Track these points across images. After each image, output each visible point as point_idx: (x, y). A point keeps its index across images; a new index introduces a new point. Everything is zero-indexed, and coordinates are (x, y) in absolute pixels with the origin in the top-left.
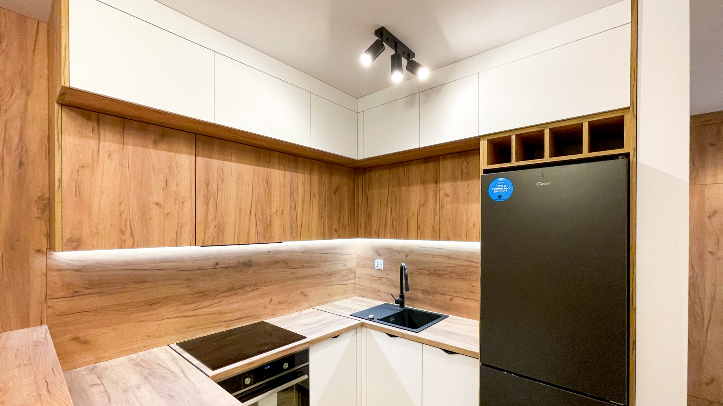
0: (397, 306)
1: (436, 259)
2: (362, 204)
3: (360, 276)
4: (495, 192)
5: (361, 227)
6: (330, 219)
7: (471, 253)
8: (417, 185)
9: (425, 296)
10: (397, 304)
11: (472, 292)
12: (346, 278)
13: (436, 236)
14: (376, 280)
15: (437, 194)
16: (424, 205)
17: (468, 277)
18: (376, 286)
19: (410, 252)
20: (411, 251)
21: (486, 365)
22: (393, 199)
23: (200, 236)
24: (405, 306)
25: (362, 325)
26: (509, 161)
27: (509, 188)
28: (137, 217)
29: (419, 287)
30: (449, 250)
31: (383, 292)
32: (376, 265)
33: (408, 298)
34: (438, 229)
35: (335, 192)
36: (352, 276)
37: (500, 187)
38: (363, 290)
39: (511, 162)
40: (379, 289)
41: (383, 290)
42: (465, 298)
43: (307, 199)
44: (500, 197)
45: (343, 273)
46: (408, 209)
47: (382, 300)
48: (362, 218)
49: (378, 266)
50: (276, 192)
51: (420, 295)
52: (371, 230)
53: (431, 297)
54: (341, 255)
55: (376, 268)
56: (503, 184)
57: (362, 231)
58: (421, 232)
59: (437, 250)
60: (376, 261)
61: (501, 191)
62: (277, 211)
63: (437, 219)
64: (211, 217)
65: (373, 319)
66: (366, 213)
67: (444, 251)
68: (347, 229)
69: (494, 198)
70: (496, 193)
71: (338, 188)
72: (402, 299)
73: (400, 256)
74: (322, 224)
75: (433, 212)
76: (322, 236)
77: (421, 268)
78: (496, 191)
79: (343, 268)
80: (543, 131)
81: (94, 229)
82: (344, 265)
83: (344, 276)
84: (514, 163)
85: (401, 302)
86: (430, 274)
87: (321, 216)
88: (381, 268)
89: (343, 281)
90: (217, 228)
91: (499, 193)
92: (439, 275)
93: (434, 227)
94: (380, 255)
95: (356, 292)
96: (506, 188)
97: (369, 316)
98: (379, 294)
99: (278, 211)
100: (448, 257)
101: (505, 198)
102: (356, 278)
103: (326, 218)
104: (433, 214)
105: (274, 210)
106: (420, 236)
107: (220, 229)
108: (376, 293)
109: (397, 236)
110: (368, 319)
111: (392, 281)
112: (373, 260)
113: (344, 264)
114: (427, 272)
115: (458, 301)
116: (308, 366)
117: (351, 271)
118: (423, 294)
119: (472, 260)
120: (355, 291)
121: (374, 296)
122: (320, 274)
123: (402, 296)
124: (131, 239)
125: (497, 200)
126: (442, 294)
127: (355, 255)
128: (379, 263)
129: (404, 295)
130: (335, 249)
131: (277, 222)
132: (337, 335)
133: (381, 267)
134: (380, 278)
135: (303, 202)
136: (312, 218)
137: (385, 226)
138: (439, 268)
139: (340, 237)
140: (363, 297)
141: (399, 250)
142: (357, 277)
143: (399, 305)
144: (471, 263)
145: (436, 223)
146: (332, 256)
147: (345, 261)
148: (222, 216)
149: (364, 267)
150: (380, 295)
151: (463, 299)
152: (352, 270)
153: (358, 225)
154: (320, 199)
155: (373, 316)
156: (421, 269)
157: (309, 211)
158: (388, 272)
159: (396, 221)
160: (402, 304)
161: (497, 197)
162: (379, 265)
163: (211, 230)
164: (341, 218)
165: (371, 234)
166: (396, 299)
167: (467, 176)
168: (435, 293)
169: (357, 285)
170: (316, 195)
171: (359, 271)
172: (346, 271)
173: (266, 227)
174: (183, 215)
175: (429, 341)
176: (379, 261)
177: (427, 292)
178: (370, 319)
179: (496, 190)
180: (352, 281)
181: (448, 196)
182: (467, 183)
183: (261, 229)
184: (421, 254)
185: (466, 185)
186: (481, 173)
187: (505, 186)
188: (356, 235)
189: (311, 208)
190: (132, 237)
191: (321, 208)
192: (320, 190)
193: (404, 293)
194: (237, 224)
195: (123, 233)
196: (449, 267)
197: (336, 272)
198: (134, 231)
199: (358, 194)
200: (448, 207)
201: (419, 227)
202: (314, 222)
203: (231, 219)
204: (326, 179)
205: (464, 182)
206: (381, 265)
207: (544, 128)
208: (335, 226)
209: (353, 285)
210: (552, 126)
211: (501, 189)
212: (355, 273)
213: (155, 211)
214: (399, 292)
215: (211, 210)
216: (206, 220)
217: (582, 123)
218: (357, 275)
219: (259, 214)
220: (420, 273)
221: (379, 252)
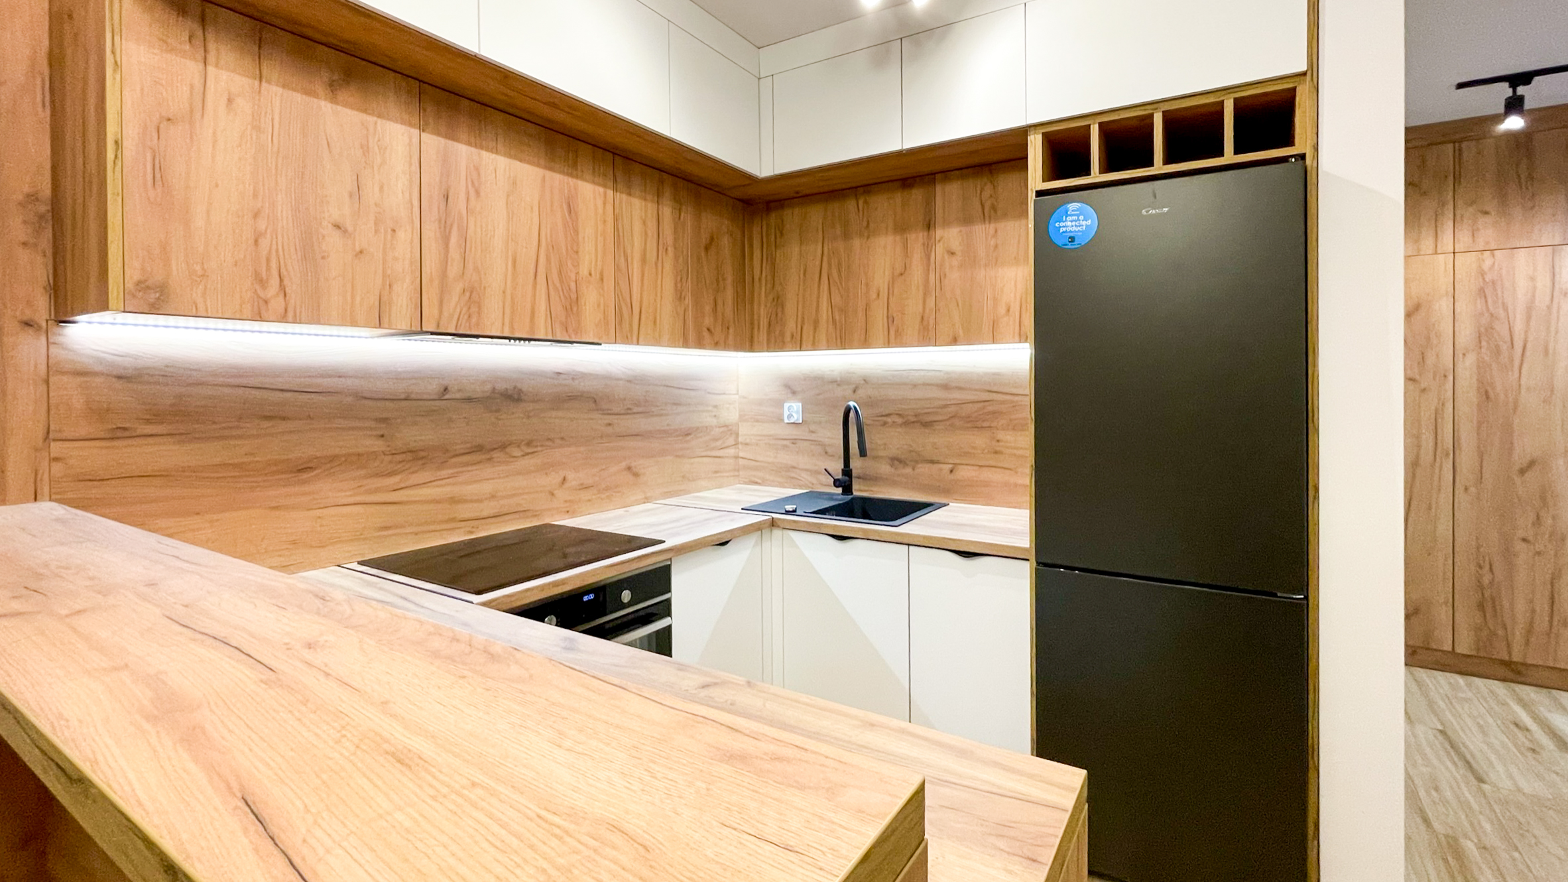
0: (838, 494)
1: (918, 394)
2: (760, 279)
3: (748, 441)
4: (1061, 231)
5: (759, 328)
6: (697, 303)
7: (994, 374)
8: (887, 233)
9: (896, 469)
10: (837, 487)
11: (996, 452)
12: (719, 443)
13: (928, 335)
14: (785, 447)
15: (931, 251)
16: (902, 274)
17: (985, 424)
18: (786, 458)
19: (863, 382)
20: (865, 380)
21: (1045, 565)
22: (833, 266)
23: (430, 310)
24: (856, 493)
25: (773, 524)
26: (1087, 172)
27: (1090, 221)
28: (293, 250)
29: (881, 453)
30: (947, 373)
31: (802, 470)
32: (786, 413)
33: (859, 478)
34: (932, 322)
35: (707, 249)
36: (731, 441)
37: (1072, 221)
38: (756, 469)
39: (1090, 175)
40: (795, 465)
41: (801, 466)
42: (981, 466)
43: (652, 255)
44: (1072, 239)
45: (713, 433)
46: (867, 285)
47: (800, 487)
48: (763, 307)
49: (790, 416)
50: (589, 231)
51: (885, 469)
52: (782, 334)
53: (908, 470)
54: (709, 393)
55: (786, 421)
56: (1078, 215)
57: (762, 336)
58: (897, 331)
59: (922, 373)
60: (786, 405)
61: (1074, 229)
62: (590, 274)
63: (931, 302)
64: (454, 270)
65: (795, 511)
66: (770, 297)
67: (938, 374)
68: (731, 331)
69: (1060, 241)
70: (1063, 232)
71: (712, 239)
72: (847, 478)
73: (839, 392)
74: (682, 313)
75: (921, 288)
76: (681, 340)
77: (887, 412)
78: (1064, 229)
79: (714, 422)
80: (1151, 116)
81: (198, 268)
82: (715, 416)
83: (716, 440)
84: (1096, 176)
85: (845, 483)
86: (907, 424)
87: (680, 297)
88: (797, 420)
89: (713, 449)
90: (468, 294)
91: (1071, 232)
92: (927, 425)
93: (925, 318)
94: (794, 393)
95: (738, 476)
96: (1084, 223)
97: (786, 507)
98: (793, 475)
99: (593, 273)
100: (945, 387)
101: (1081, 241)
102: (740, 446)
103: (689, 300)
104: (921, 293)
105: (584, 272)
106: (895, 337)
107: (473, 297)
108: (786, 474)
109: (842, 340)
110: (784, 512)
111: (823, 445)
112: (780, 404)
113: (714, 414)
114: (899, 420)
115: (965, 473)
116: (668, 601)
117: (730, 430)
118: (892, 466)
119: (995, 389)
120: (736, 473)
121: (780, 480)
122: (665, 432)
123: (847, 471)
124: (281, 298)
125: (1066, 245)
126: (932, 462)
127: (737, 397)
128: (794, 410)
129: (851, 470)
130: (700, 380)
131: (591, 300)
132: (724, 541)
133: (797, 417)
134: (794, 441)
135: (644, 260)
136: (661, 297)
137: (816, 323)
138: (926, 411)
139: (716, 346)
140: (756, 483)
141: (839, 379)
142: (742, 443)
143: (840, 490)
144: (994, 394)
145: (927, 311)
146: (692, 393)
147: (716, 407)
148: (476, 269)
149: (757, 421)
150: (796, 476)
151: (975, 468)
152: (730, 427)
153: (752, 324)
154: (676, 258)
155: (795, 506)
156: (888, 415)
157: (656, 281)
158: (813, 427)
159: (841, 310)
160: (847, 489)
161: (1066, 241)
162: (794, 414)
163: (455, 299)
164: (720, 302)
165: (783, 342)
166: (836, 478)
167: (991, 213)
168: (917, 462)
169: (741, 460)
170: (669, 249)
171: (745, 431)
172: (717, 429)
173: (568, 307)
174: (396, 259)
175: (925, 537)
176: (793, 405)
177: (900, 461)
178: (787, 512)
179: (1063, 227)
180: (731, 451)
181: (953, 254)
182: (992, 226)
183: (558, 308)
184: (888, 384)
185: (992, 231)
186: (1032, 196)
187: (1081, 218)
188: (750, 344)
189: (660, 277)
190: (282, 295)
191: (679, 278)
192: (676, 240)
193: (851, 467)
194: (508, 292)
195: (262, 282)
196: (946, 406)
197: (698, 428)
198: (286, 282)
199: (751, 259)
200: (954, 277)
201: (890, 319)
202: (667, 308)
203: (496, 277)
204: (688, 217)
205: (987, 226)
206: (797, 412)
207: (1152, 109)
208: (708, 321)
209: (732, 461)
210: (1167, 107)
211: (1074, 223)
212: (737, 435)
213: (333, 242)
214: (842, 466)
215: (455, 254)
216: (444, 274)
217: (1223, 101)
218: (740, 439)
219: (555, 276)
220: (885, 423)
221: (792, 387)
